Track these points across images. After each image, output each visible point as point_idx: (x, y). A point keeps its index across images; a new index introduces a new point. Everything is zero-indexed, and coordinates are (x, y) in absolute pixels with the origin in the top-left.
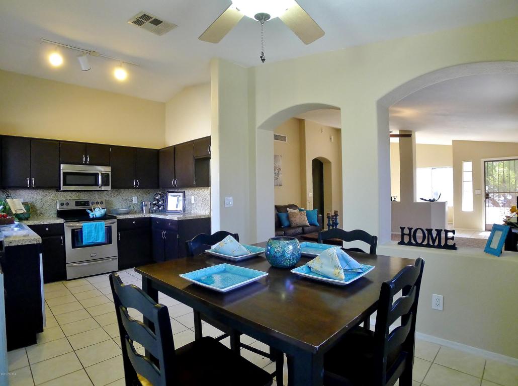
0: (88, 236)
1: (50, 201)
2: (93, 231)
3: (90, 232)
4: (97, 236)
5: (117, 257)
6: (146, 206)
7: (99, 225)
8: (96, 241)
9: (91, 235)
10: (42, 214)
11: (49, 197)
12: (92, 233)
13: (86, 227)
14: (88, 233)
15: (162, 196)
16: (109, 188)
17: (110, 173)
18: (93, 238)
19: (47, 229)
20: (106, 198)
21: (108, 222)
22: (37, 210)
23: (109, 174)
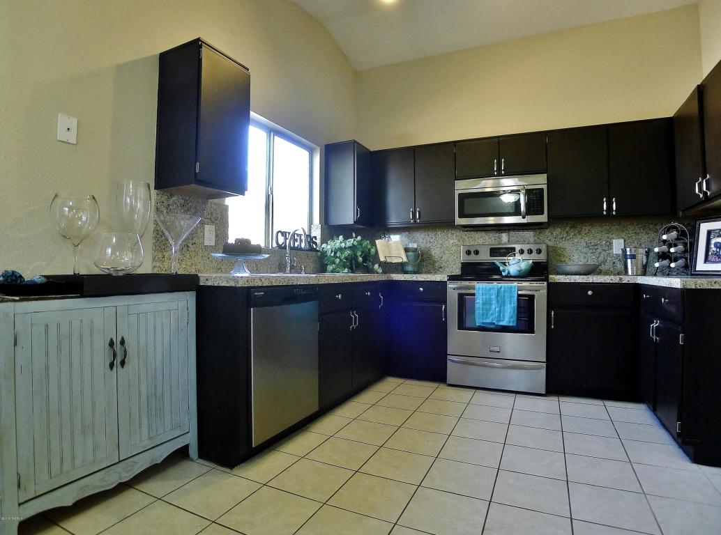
0: (483, 309)
1: (454, 248)
2: (494, 302)
3: (487, 303)
4: (500, 311)
5: (544, 365)
6: (633, 257)
7: (505, 292)
8: (499, 321)
9: (490, 309)
10: (441, 268)
11: (452, 241)
12: (491, 304)
13: (481, 292)
14: (484, 304)
15: (682, 234)
16: (543, 218)
17: (545, 187)
18: (492, 314)
19: (421, 289)
20: (550, 244)
21: (527, 286)
22: (435, 262)
23: (542, 190)
